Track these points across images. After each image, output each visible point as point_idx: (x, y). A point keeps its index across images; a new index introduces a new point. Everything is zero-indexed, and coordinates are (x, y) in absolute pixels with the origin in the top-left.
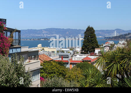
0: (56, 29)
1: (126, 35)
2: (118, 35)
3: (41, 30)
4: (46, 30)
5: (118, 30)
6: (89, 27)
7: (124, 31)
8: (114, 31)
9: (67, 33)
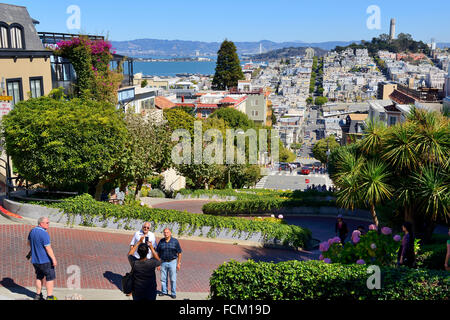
0: (154, 41)
1: (279, 51)
2: (266, 52)
3: (126, 42)
4: (135, 42)
5: (265, 43)
6: (225, 42)
7: (275, 44)
8: (258, 43)
9: (174, 48)
